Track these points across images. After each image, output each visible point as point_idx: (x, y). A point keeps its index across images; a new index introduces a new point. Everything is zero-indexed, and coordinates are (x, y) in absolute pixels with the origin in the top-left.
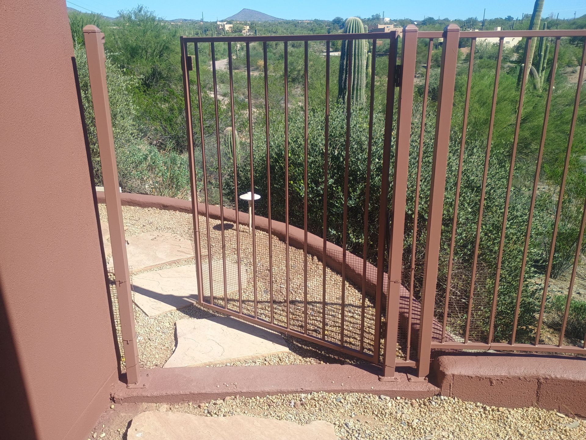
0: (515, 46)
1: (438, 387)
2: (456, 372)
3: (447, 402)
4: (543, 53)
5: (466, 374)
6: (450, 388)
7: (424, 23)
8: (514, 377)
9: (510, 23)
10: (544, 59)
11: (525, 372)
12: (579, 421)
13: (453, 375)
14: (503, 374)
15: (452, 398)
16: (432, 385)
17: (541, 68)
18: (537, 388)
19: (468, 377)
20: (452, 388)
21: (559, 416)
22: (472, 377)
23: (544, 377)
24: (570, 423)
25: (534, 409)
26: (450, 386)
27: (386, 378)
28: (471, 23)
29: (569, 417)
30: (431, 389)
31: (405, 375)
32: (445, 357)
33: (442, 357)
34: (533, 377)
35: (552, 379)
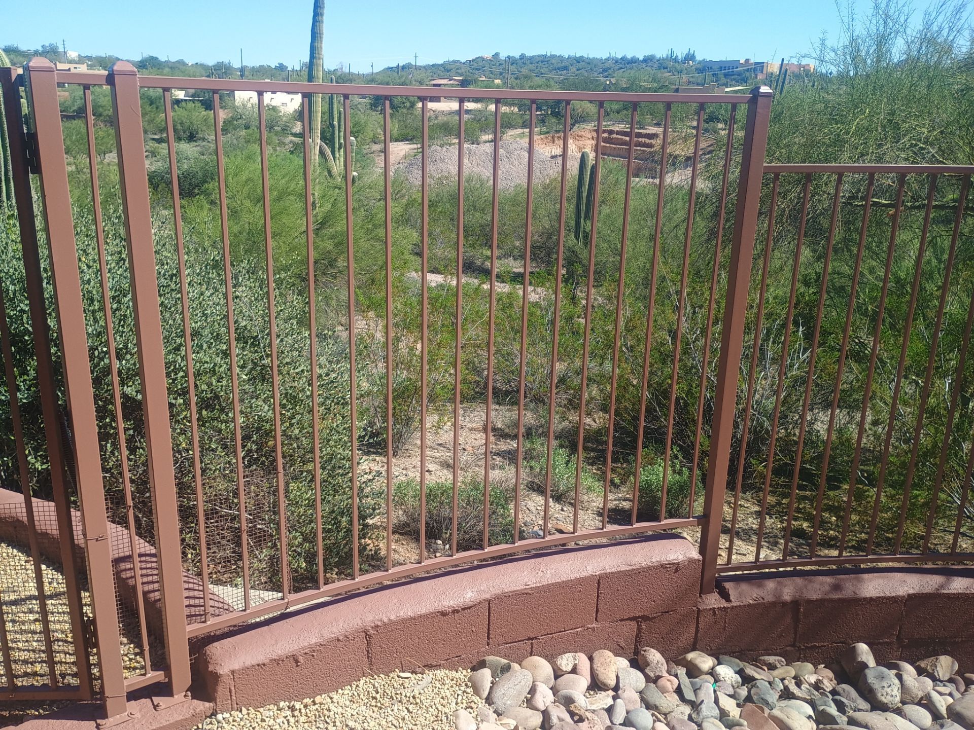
0: (295, 110)
1: (209, 701)
2: (236, 666)
3: (228, 723)
4: (336, 123)
5: (254, 663)
6: (231, 696)
7: (142, 65)
8: (330, 641)
9: (284, 74)
10: (339, 131)
11: (346, 626)
12: (431, 674)
13: (233, 672)
14: (313, 641)
15: (237, 710)
16: (198, 702)
17: (337, 145)
18: (365, 645)
19: (258, 665)
20: (233, 694)
21: (402, 678)
22: (264, 665)
23: (373, 625)
24: (419, 683)
25: (367, 680)
26: (230, 692)
27: (111, 719)
28: (222, 70)
29: (416, 674)
30: (198, 710)
31: (148, 700)
32: (215, 644)
33: (211, 646)
34: (357, 631)
35: (385, 624)
